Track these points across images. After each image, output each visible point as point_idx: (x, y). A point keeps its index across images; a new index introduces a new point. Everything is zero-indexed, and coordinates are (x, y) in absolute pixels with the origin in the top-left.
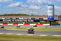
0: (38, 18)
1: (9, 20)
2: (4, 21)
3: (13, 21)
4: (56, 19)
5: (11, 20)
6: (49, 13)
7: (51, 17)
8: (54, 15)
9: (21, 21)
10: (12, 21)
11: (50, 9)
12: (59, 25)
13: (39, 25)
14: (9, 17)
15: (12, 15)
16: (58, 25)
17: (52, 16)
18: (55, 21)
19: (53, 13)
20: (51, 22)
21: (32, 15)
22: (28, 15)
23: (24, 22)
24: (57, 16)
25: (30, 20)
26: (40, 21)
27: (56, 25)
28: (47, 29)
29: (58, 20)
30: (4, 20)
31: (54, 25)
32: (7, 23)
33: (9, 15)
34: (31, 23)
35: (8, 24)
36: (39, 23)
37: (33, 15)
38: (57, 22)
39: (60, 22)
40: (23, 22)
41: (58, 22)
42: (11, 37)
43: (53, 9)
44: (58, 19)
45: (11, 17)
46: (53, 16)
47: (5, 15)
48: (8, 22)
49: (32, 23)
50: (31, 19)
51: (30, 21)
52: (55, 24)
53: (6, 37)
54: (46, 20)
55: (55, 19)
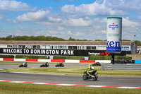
0: (83, 47)
1: (18, 51)
2: (6, 53)
3: (26, 53)
4: (126, 49)
5: (23, 51)
6: (110, 35)
7: (115, 45)
8: (120, 40)
9: (44, 52)
10: (23, 53)
11: (112, 26)
12: (133, 62)
13: (87, 61)
14: (17, 44)
15: (24, 38)
16: (130, 62)
17: (116, 42)
18: (124, 53)
19: (120, 34)
20: (113, 57)
21: (71, 39)
22: (62, 40)
23: (52, 54)
24: (127, 42)
25: (67, 50)
26: (90, 53)
27: (125, 63)
28: (104, 72)
29: (129, 53)
30: (4, 51)
31: (122, 63)
32: (13, 57)
33: (18, 39)
34: (68, 59)
35: (15, 60)
36: (87, 58)
37: (74, 40)
38: (127, 55)
39: (134, 57)
40: (49, 54)
41: (130, 56)
42: (22, 88)
43: (120, 27)
44: (130, 49)
45: (22, 43)
46: (120, 42)
47: (9, 39)
48: (15, 55)
49: (69, 57)
50: (67, 48)
51: (65, 53)
52: (123, 60)
53: (10, 90)
54: (104, 51)
55: (123, 49)
